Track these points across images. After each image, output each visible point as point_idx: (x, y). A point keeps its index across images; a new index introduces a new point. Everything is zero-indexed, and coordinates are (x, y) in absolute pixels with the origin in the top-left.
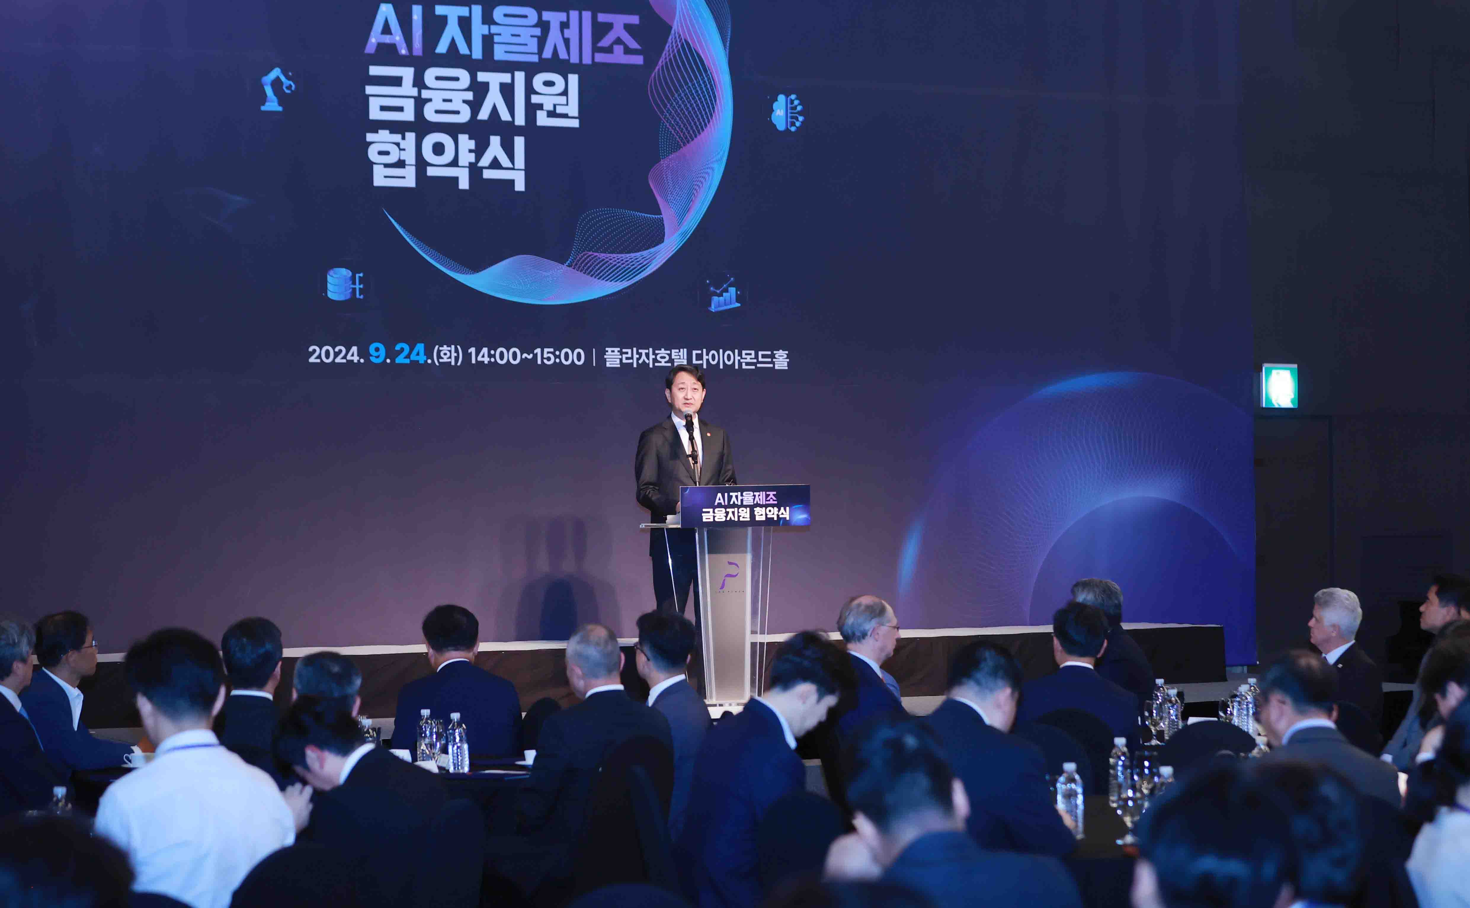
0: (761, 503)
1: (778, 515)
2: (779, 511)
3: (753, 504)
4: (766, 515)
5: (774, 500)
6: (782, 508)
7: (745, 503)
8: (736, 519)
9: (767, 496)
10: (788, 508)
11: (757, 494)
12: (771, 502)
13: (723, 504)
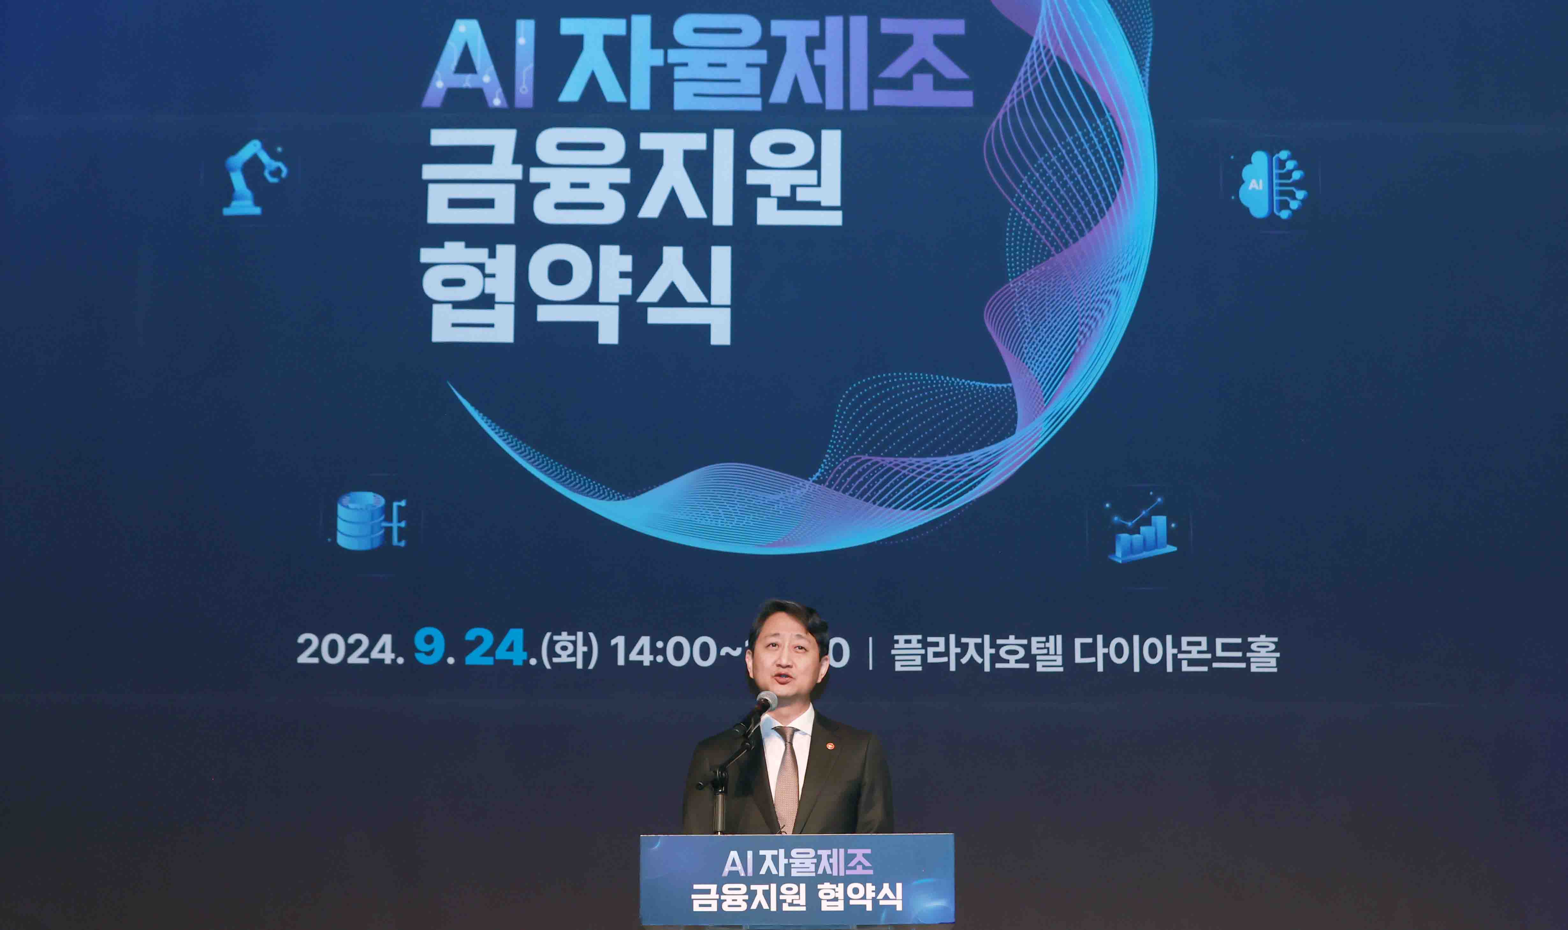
0: (835, 874)
1: (875, 901)
2: (877, 891)
3: (814, 875)
4: (847, 899)
5: (865, 868)
6: (886, 886)
7: (794, 873)
8: (774, 908)
9: (849, 858)
10: (899, 886)
11: (824, 853)
12: (859, 871)
13: (743, 874)
